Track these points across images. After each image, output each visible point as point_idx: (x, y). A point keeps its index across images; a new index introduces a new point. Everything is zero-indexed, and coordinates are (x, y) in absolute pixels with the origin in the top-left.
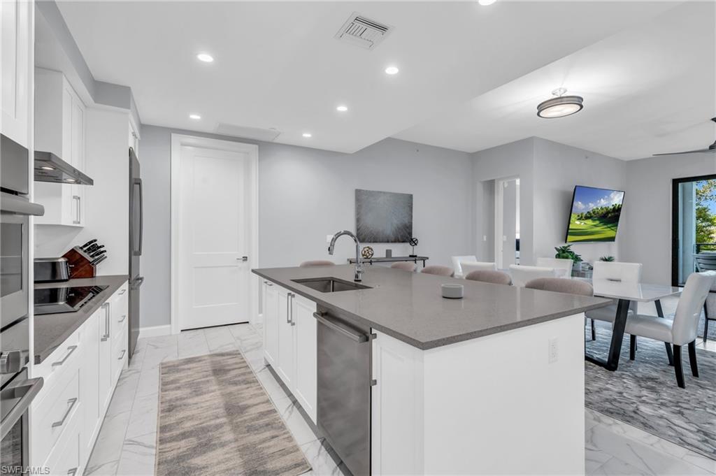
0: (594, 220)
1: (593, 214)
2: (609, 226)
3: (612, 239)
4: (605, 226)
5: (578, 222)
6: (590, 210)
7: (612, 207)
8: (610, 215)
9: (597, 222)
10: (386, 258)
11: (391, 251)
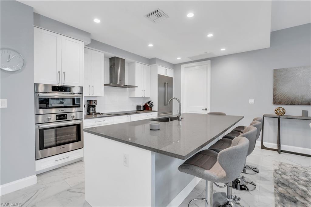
10: (302, 116)
11: (308, 111)
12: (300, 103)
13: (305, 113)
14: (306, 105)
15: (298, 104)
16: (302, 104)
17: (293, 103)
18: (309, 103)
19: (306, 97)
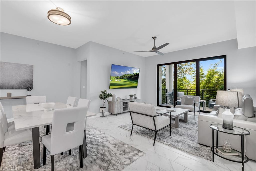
0: (125, 79)
1: (124, 77)
2: (133, 81)
3: (136, 87)
4: (132, 82)
5: (116, 80)
6: (122, 75)
7: (133, 74)
8: (133, 77)
9: (127, 80)
10: (7, 97)
11: (11, 93)
12: (7, 88)
13: (10, 94)
14: (11, 89)
15: (6, 89)
16: (8, 88)
17: (2, 88)
18: (13, 87)
19: (11, 84)
